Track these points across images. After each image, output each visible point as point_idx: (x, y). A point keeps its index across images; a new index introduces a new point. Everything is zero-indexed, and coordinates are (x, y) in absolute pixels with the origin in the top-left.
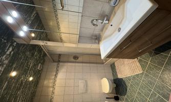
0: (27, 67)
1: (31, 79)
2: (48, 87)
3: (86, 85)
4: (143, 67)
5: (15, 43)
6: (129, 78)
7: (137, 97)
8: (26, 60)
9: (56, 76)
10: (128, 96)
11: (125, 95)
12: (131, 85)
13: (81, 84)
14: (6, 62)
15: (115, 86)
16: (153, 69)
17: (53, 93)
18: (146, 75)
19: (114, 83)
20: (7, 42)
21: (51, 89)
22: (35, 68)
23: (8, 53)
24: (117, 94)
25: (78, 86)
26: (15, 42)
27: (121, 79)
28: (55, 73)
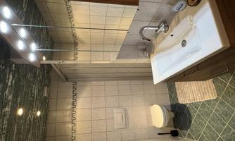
0: (31, 97)
1: (39, 113)
2: (65, 123)
3: (126, 117)
4: (219, 90)
5: (14, 65)
6: (196, 105)
7: (204, 132)
8: (29, 87)
9: (74, 104)
10: (192, 131)
11: (187, 130)
12: (198, 115)
13: (117, 115)
14: (10, 97)
15: (173, 115)
16: (232, 94)
17: (74, 131)
18: (221, 103)
19: (172, 111)
20: (6, 68)
21: (70, 126)
22: (41, 96)
23: (10, 84)
24: (175, 127)
25: (113, 119)
26: (13, 63)
27: (184, 106)
28: (71, 100)
